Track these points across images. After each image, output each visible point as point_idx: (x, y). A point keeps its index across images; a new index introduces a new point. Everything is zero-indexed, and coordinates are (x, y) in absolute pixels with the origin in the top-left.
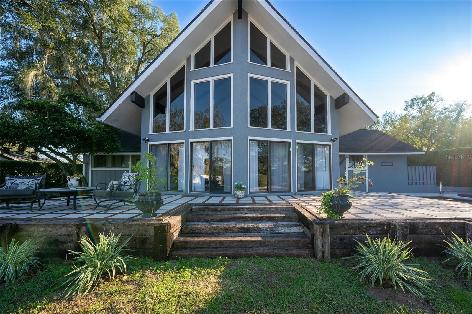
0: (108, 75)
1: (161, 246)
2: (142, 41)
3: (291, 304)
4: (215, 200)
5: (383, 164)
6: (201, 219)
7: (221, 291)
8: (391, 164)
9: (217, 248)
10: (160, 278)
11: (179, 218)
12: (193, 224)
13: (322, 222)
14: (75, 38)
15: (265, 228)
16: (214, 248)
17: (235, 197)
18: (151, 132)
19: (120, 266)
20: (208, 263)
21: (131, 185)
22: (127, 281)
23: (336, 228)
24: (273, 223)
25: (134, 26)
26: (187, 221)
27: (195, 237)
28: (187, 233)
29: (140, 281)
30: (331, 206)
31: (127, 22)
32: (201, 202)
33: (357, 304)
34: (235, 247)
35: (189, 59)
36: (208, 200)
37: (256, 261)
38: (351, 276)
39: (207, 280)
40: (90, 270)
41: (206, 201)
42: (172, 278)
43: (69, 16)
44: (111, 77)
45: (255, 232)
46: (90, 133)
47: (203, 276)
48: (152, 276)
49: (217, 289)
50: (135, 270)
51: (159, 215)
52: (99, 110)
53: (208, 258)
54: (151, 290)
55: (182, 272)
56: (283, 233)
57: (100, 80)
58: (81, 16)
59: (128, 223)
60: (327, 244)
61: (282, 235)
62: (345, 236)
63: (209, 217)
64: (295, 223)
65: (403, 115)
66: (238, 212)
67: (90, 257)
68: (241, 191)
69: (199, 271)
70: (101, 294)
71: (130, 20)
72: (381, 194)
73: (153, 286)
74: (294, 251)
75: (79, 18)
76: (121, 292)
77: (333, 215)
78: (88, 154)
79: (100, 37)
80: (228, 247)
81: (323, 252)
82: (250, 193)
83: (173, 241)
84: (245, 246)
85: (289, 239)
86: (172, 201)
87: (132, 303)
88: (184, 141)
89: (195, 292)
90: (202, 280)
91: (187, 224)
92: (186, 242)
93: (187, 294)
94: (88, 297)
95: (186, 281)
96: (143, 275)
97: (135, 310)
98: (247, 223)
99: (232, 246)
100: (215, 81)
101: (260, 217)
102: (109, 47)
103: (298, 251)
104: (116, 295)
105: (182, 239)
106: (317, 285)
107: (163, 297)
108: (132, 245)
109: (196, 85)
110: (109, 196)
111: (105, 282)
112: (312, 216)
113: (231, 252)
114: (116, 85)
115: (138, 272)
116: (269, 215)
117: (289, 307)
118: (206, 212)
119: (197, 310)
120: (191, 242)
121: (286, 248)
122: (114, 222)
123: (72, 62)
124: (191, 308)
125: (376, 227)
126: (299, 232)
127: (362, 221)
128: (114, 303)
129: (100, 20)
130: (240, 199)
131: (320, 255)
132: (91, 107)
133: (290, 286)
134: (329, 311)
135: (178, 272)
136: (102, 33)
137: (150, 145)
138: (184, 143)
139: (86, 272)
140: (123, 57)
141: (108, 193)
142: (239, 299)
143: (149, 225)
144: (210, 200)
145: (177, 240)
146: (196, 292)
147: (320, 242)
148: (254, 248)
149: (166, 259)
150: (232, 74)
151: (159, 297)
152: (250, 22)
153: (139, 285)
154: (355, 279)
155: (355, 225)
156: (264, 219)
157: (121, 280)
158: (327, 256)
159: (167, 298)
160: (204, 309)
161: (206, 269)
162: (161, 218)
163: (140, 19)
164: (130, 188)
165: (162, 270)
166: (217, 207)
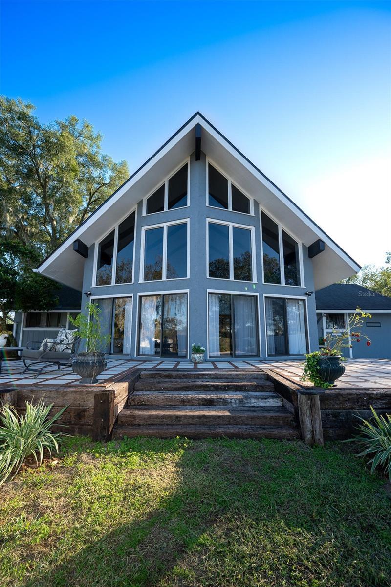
0: (50, 226)
1: (102, 420)
2: (89, 190)
3: (281, 506)
4: (168, 364)
5: (368, 325)
6: (152, 388)
7: (182, 485)
8: (379, 325)
9: (172, 425)
10: (100, 464)
11: (125, 385)
12: (142, 393)
13: (308, 391)
14: (18, 188)
15: (233, 400)
16: (169, 425)
17: (191, 362)
18: (94, 285)
19: (49, 446)
20: (161, 445)
21: (68, 344)
22: (56, 468)
23: (328, 399)
24: (243, 394)
25: (81, 175)
26: (134, 390)
27: (145, 411)
28: (134, 405)
29: (74, 468)
30: (318, 371)
31: (74, 170)
32: (151, 367)
33: (375, 509)
34: (196, 424)
35: (140, 204)
36: (158, 365)
37: (224, 444)
38: (357, 467)
39: (161, 469)
40: (10, 450)
41: (157, 366)
42: (115, 465)
43: (13, 166)
44: (53, 228)
45: (220, 405)
46: (25, 286)
47: (156, 463)
48: (89, 461)
49: (176, 481)
50: (68, 453)
51: (101, 381)
52: (37, 260)
53: (162, 438)
54: (87, 481)
55: (128, 457)
56: (258, 407)
57: (41, 231)
58: (27, 165)
59: (62, 390)
60: (318, 421)
61: (256, 409)
62: (339, 411)
63: (161, 386)
64: (271, 394)
65: (385, 268)
66: (197, 380)
67: (12, 433)
68: (200, 354)
69: (151, 456)
70: (22, 485)
71: (77, 168)
72: (372, 360)
73: (90, 476)
74: (274, 430)
75: (23, 168)
76: (48, 482)
77: (322, 382)
78: (20, 311)
79: (44, 186)
80: (187, 424)
81: (313, 432)
82: (210, 357)
83: (117, 415)
84: (209, 423)
85: (266, 414)
86: (116, 366)
87: (62, 499)
88: (132, 295)
89: (146, 485)
90: (155, 468)
91: (135, 393)
92: (134, 417)
93: (136, 488)
94: (4, 489)
95: (133, 470)
96: (78, 459)
97: (66, 509)
98: (210, 393)
99: (192, 422)
100: (169, 227)
101: (225, 386)
102: (53, 196)
103: (279, 431)
104: (41, 487)
105: (128, 412)
106: (312, 479)
107: (104, 491)
108: (65, 419)
109: (147, 231)
110: (41, 356)
111: (28, 469)
112: (293, 384)
113: (191, 430)
114: (58, 237)
115: (71, 455)
116: (237, 384)
117: (278, 510)
118: (158, 380)
119: (150, 512)
120: (139, 416)
121: (264, 427)
122: (45, 389)
123: (11, 212)
124: (142, 509)
125: (380, 398)
126: (277, 406)
127: (360, 392)
128: (38, 498)
129: (46, 169)
130: (198, 365)
131: (309, 436)
132: (29, 257)
133: (275, 479)
134: (336, 518)
135: (124, 457)
136: (46, 182)
137: (92, 300)
138: (131, 297)
139: (5, 453)
140: (67, 206)
141: (41, 353)
142: (206, 496)
143: (88, 392)
144: (161, 365)
145: (122, 413)
146: (148, 485)
147: (308, 419)
148: (221, 426)
149: (108, 439)
150: (189, 219)
151: (98, 491)
152: (209, 164)
153: (73, 473)
154: (363, 471)
155: (353, 396)
156: (231, 388)
157: (49, 467)
158: (319, 438)
159: (109, 493)
160: (159, 511)
161: (159, 454)
162: (103, 385)
163: (88, 167)
164: (67, 348)
165: (103, 453)
166: (171, 372)
